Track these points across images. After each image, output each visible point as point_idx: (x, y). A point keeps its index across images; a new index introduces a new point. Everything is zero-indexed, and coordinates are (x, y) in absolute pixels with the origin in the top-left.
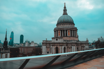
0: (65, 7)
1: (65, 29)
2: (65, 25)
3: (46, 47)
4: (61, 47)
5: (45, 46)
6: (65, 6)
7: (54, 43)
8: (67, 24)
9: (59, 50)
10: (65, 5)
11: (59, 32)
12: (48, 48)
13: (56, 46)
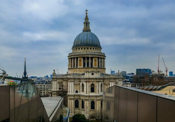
0: (87, 18)
1: (89, 56)
2: (89, 49)
3: (74, 85)
4: (97, 83)
5: (73, 83)
6: (87, 16)
7: (89, 79)
8: (92, 49)
9: (95, 87)
10: (87, 13)
11: (80, 60)
12: (77, 85)
13: (91, 83)
